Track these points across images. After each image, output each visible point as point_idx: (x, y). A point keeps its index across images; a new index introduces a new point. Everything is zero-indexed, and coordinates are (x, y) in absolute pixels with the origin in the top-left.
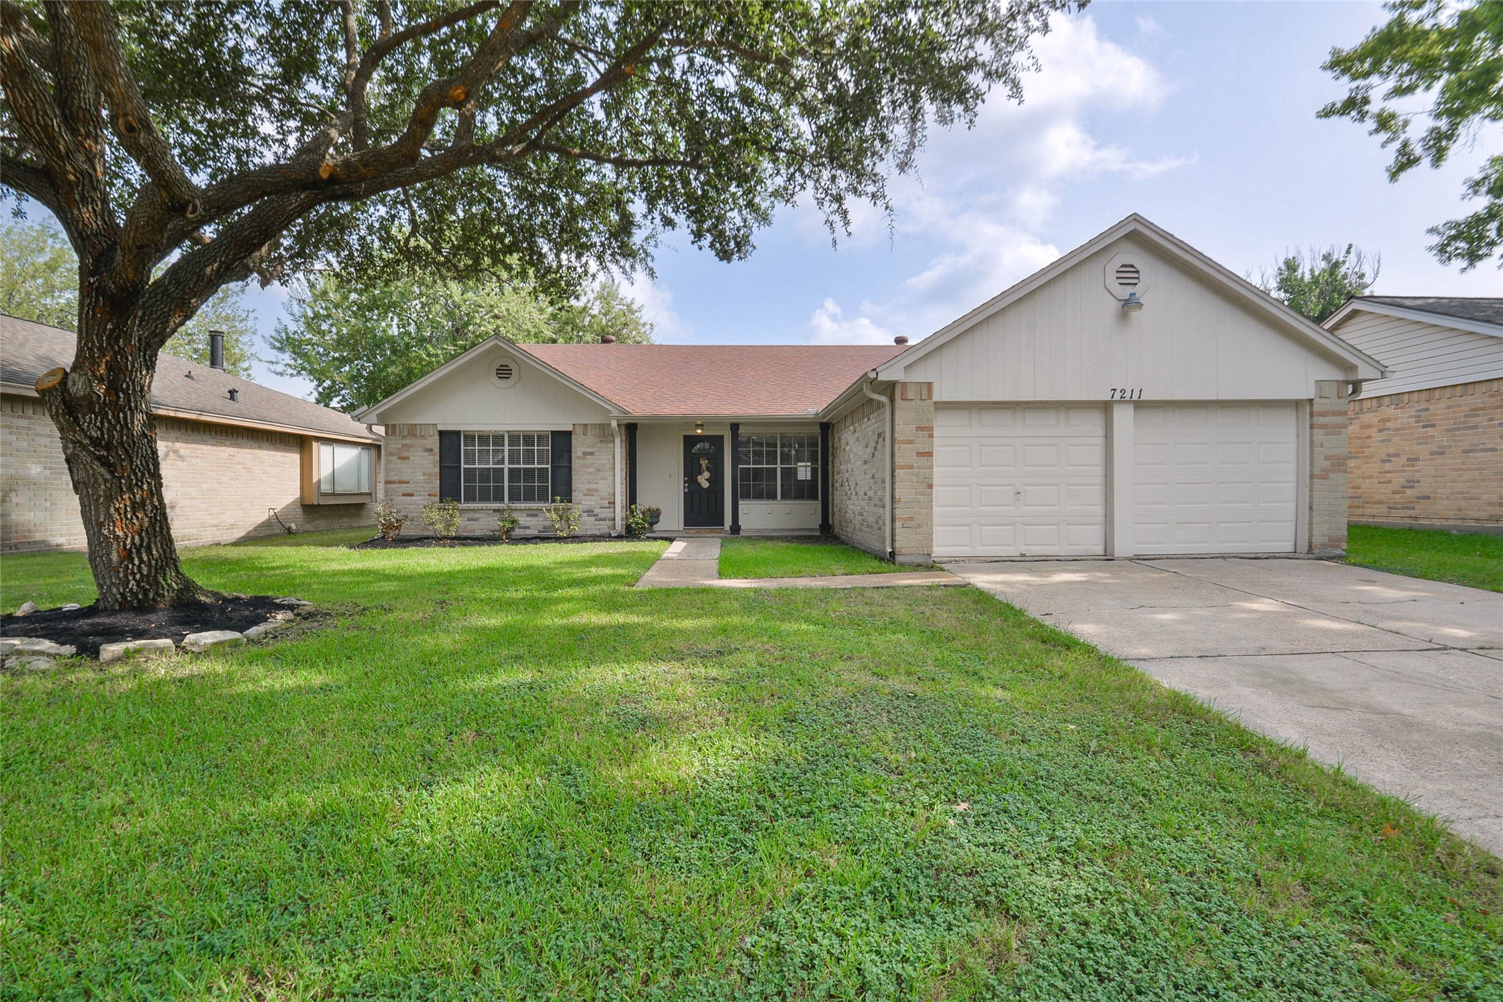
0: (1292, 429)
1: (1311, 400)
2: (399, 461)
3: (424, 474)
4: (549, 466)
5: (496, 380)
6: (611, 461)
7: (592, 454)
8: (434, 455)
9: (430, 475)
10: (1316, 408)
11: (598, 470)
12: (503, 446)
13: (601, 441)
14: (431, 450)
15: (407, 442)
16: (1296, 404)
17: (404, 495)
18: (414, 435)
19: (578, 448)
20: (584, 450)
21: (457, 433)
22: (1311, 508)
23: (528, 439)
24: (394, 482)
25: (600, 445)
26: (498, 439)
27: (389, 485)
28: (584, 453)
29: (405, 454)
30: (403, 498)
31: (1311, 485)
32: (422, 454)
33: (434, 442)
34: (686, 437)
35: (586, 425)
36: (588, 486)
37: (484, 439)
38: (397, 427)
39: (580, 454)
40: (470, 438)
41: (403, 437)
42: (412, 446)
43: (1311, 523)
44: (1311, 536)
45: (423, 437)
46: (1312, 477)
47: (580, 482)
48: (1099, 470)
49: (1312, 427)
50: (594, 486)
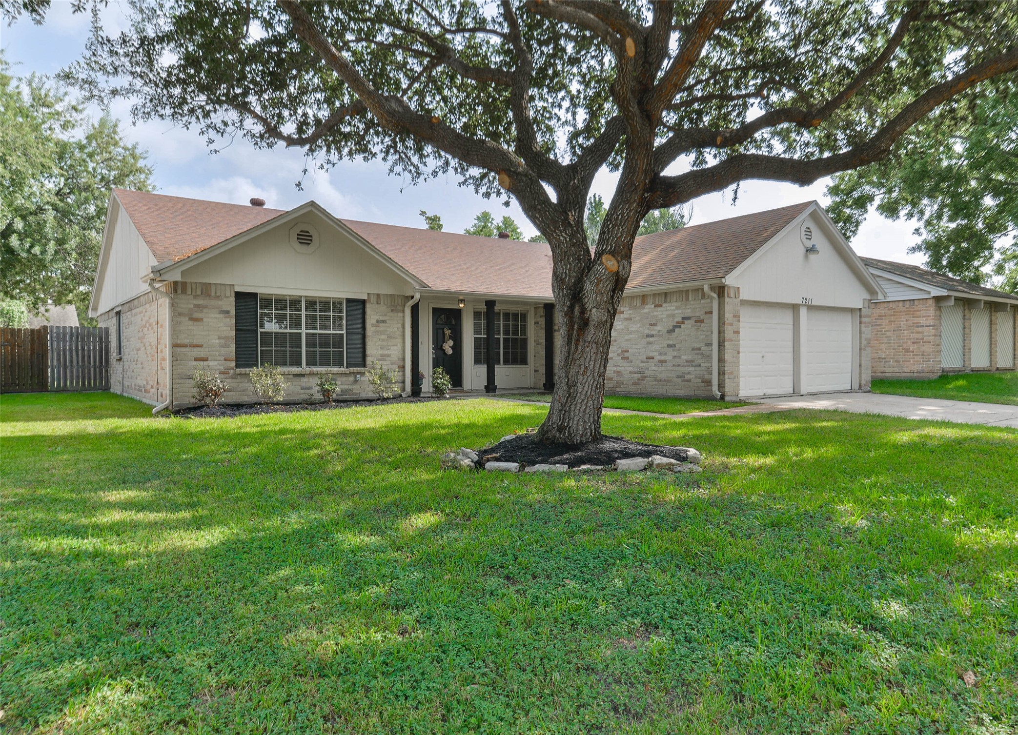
0: (850, 324)
1: (860, 309)
2: (190, 323)
3: (219, 338)
4: (344, 332)
5: (297, 246)
6: (401, 329)
7: (384, 322)
8: (230, 317)
9: (226, 338)
10: (863, 313)
11: (389, 337)
12: (300, 311)
13: (392, 311)
14: (227, 312)
15: (200, 302)
16: (852, 310)
17: (196, 359)
18: (209, 296)
19: (371, 318)
20: (377, 318)
21: (255, 295)
22: (860, 366)
23: (325, 304)
24: (185, 346)
25: (391, 314)
26: (295, 303)
27: (179, 349)
28: (378, 321)
29: (197, 315)
30: (195, 363)
31: (860, 353)
32: (218, 316)
33: (230, 304)
34: (434, 310)
35: (378, 295)
36: (381, 352)
37: (281, 302)
38: (189, 286)
39: (374, 322)
40: (267, 302)
41: (196, 297)
42: (206, 307)
43: (860, 374)
44: (860, 381)
45: (218, 298)
46: (860, 349)
47: (372, 349)
48: (790, 344)
49: (860, 323)
50: (386, 352)
